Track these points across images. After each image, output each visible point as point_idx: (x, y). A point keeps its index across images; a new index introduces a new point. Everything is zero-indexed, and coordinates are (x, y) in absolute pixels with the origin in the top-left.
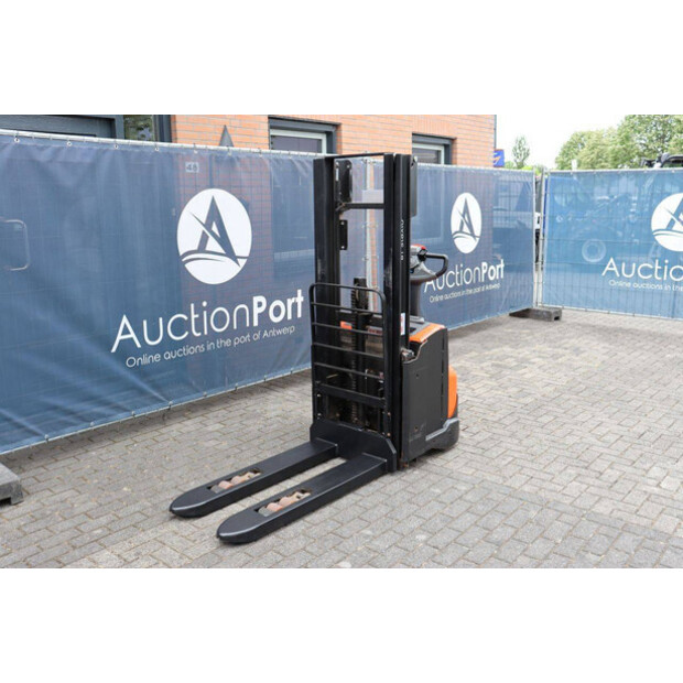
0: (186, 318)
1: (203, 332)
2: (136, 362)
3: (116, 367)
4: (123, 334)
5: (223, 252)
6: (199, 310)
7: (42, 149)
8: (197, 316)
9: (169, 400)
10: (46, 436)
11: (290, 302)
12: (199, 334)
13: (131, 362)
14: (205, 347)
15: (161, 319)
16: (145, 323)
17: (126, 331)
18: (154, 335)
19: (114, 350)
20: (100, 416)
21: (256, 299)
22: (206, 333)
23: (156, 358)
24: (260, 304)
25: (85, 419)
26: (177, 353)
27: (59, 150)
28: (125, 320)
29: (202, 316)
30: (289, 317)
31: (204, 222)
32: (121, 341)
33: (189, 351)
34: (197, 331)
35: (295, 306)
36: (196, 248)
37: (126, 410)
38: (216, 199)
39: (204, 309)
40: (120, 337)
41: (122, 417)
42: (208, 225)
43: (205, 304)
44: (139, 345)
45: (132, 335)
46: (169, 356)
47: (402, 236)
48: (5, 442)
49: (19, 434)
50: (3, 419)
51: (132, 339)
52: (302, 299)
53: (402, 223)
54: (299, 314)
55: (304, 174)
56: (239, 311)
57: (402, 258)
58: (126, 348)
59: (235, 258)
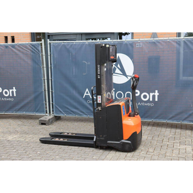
3: (84, 102)
4: (86, 93)
5: (122, 74)
7: (68, 45)
10: (65, 115)
11: (151, 94)
13: (89, 102)
16: (93, 91)
17: (87, 93)
19: (84, 97)
20: (80, 114)
25: (75, 113)
27: (72, 45)
28: (87, 90)
30: (151, 100)
32: (86, 95)
35: (154, 96)
39: (114, 91)
40: (85, 94)
43: (114, 89)
44: (91, 98)
45: (89, 94)
47: (99, 70)
48: (56, 113)
49: (59, 112)
50: (56, 107)
51: (89, 95)
52: (158, 94)
53: (99, 66)
54: (156, 100)
55: (161, 47)
56: (127, 94)
57: (99, 77)
58: (87, 98)
59: (127, 76)
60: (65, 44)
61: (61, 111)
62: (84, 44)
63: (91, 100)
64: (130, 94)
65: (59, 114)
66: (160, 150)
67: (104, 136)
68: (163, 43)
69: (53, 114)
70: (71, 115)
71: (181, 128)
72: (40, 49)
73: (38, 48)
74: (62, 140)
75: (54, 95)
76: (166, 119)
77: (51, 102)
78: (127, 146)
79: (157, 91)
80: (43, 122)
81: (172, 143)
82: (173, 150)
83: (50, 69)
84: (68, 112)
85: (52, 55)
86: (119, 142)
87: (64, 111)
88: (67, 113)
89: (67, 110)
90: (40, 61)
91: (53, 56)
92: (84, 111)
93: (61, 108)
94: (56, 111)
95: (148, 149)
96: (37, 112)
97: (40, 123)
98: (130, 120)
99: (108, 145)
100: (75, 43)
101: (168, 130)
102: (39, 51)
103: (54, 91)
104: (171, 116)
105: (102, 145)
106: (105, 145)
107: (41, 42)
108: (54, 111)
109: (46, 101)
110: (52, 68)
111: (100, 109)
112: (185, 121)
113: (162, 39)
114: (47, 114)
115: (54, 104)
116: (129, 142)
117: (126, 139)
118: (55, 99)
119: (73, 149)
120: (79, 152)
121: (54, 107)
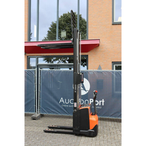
2: (63, 106)
3: (60, 106)
5: (83, 89)
9: (69, 114)
10: (47, 113)
11: (100, 102)
15: (69, 99)
16: (66, 99)
17: (62, 100)
18: (67, 102)
19: (60, 103)
20: (56, 113)
21: (91, 99)
23: (67, 106)
24: (92, 101)
25: (54, 112)
26: (71, 106)
27: (54, 72)
28: (62, 98)
30: (100, 105)
32: (61, 102)
35: (101, 103)
40: (61, 101)
41: (60, 114)
44: (64, 103)
45: (63, 101)
47: (75, 88)
48: (42, 112)
49: (44, 112)
50: (42, 109)
52: (104, 101)
53: (75, 85)
54: (103, 105)
55: (105, 74)
56: (86, 101)
57: (75, 92)
58: (62, 103)
59: (86, 91)
60: (50, 71)
61: (44, 111)
62: (61, 72)
63: (64, 104)
64: (87, 101)
65: (43, 113)
66: (111, 136)
67: (78, 127)
68: (106, 73)
69: (40, 113)
71: (117, 122)
72: (34, 73)
73: (33, 73)
75: (41, 101)
76: (109, 116)
77: (39, 106)
78: (92, 133)
79: (103, 100)
80: (34, 118)
81: (115, 131)
82: (118, 135)
83: (39, 85)
84: (49, 111)
85: (41, 77)
86: (87, 131)
87: (47, 111)
88: (49, 112)
89: (49, 110)
90: (34, 80)
92: (59, 111)
93: (45, 109)
94: (42, 111)
95: (103, 135)
96: (29, 111)
97: (32, 118)
98: (93, 118)
99: (80, 133)
100: (55, 71)
101: (110, 122)
102: (33, 74)
103: (41, 99)
104: (111, 114)
105: (77, 133)
106: (79, 133)
107: (35, 69)
108: (41, 111)
109: (36, 105)
110: (41, 85)
111: (76, 111)
113: (106, 70)
114: (36, 113)
115: (41, 106)
116: (93, 131)
117: (91, 129)
118: (41, 103)
119: (59, 136)
120: (63, 137)
121: (41, 108)
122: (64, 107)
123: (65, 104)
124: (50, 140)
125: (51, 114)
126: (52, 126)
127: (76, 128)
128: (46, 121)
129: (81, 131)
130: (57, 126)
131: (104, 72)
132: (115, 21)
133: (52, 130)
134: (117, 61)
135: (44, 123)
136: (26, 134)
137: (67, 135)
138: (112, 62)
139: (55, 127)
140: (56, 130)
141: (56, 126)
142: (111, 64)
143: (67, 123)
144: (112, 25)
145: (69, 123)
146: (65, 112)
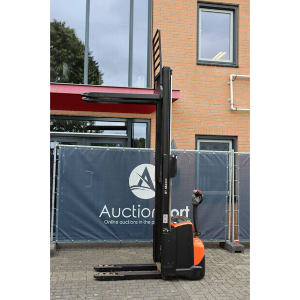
0: (130, 210)
1: (137, 216)
2: (108, 222)
3: (100, 223)
5: (149, 187)
6: (136, 208)
7: (83, 150)
8: (135, 210)
9: (120, 239)
10: (72, 241)
11: (182, 211)
12: (136, 217)
13: (106, 222)
14: (138, 222)
15: (120, 209)
16: (113, 209)
17: (105, 211)
18: (116, 214)
19: (100, 216)
20: (93, 239)
22: (139, 217)
23: (117, 222)
25: (87, 238)
26: (125, 222)
27: (89, 150)
28: (105, 207)
29: (137, 210)
31: (141, 175)
32: (103, 214)
33: (130, 222)
34: (135, 215)
35: (184, 213)
36: (137, 185)
37: (102, 239)
38: (147, 168)
39: (139, 208)
40: (102, 212)
41: (100, 241)
42: (143, 177)
43: (139, 206)
44: (110, 216)
45: (108, 212)
46: (122, 223)
47: (166, 184)
48: (59, 239)
50: (59, 231)
51: (107, 214)
52: (189, 210)
53: (166, 180)
54: (187, 216)
55: (192, 159)
57: (166, 193)
58: (105, 217)
60: (79, 149)
61: (66, 236)
62: (104, 151)
63: (110, 219)
65: (63, 239)
66: (225, 273)
68: (194, 155)
69: (53, 241)
70: (81, 240)
74: (107, 274)
75: (57, 214)
77: (52, 225)
79: (187, 207)
81: (224, 264)
82: (236, 272)
83: (54, 180)
84: (77, 236)
85: (59, 162)
86: (189, 269)
87: (71, 236)
88: (76, 238)
91: (61, 163)
92: (99, 234)
93: (66, 231)
94: (58, 236)
99: (177, 273)
100: (92, 149)
103: (59, 210)
105: (170, 274)
106: (173, 275)
108: (57, 237)
110: (58, 178)
111: (168, 231)
112: (215, 239)
115: (57, 226)
116: (201, 267)
117: (197, 264)
118: (59, 219)
119: (134, 285)
120: (146, 287)
121: (57, 231)
122: (109, 225)
123: (113, 218)
124: (125, 295)
125: (80, 242)
126: (104, 265)
127: (170, 265)
128: (75, 256)
129: (177, 270)
130: (115, 265)
131: (190, 154)
132: (200, 59)
133: (112, 275)
134: (205, 134)
135: (76, 262)
136: (63, 290)
137: (148, 281)
138: (196, 135)
139: (110, 267)
140: (122, 274)
141: (113, 266)
142: (194, 139)
143: (121, 257)
144: (196, 65)
145: (127, 257)
146: (112, 236)
